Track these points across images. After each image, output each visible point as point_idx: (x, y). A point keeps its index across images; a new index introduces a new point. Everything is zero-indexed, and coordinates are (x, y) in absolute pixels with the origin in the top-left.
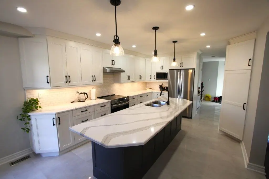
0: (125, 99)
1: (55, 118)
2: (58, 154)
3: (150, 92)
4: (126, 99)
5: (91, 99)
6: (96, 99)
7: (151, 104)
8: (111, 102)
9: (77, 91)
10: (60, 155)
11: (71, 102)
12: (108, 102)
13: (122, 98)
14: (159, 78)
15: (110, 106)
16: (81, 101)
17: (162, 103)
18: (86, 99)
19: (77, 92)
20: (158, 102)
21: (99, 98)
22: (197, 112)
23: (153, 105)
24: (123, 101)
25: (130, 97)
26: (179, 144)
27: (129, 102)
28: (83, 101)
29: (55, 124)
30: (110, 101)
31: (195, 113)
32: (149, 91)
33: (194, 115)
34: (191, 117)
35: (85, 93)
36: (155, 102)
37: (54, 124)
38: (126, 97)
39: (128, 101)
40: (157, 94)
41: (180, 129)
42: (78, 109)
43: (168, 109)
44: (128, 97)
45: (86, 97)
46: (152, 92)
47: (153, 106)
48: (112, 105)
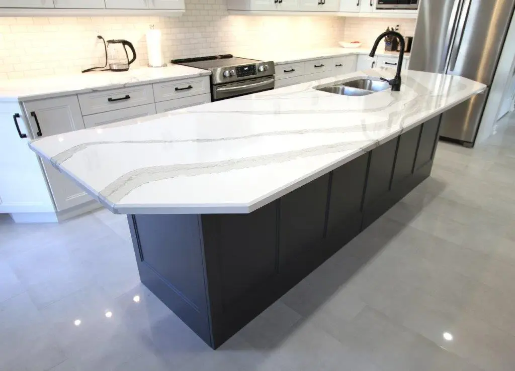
0: (259, 71)
1: (20, 113)
2: (55, 219)
3: (351, 54)
4: (262, 69)
5: (149, 66)
6: (165, 65)
7: (339, 88)
8: (211, 77)
9: (99, 35)
10: (60, 222)
11: (84, 72)
12: (201, 75)
13: (249, 66)
14: (385, 3)
15: (209, 90)
16: (115, 67)
17: (377, 84)
18: (130, 63)
19: (100, 37)
20: (364, 81)
21: (176, 62)
22: (498, 130)
23: (343, 89)
24: (254, 76)
25: (277, 64)
26: (410, 217)
27: (272, 80)
28: (120, 68)
29: (27, 134)
30: (209, 72)
31: (488, 130)
32: (348, 48)
33: (483, 136)
34: (472, 141)
35: (125, 43)
36: (354, 84)
37: (22, 133)
38: (264, 64)
39: (271, 76)
40: (374, 63)
41: (426, 175)
42: (95, 91)
43: (390, 105)
44: (271, 64)
45: (131, 57)
46: (358, 55)
47: (343, 93)
48: (214, 87)
